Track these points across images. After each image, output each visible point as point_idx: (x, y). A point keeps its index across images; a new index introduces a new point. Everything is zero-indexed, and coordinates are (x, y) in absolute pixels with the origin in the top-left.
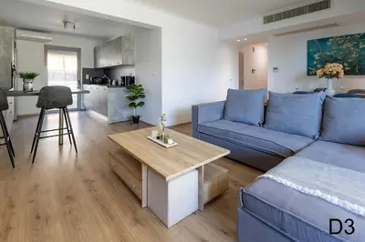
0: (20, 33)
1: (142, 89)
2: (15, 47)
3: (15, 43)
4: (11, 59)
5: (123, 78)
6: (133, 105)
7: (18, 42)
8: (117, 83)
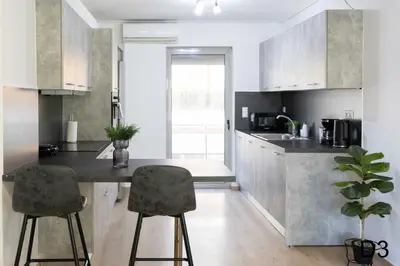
0: (131, 30)
1: (385, 166)
2: (121, 59)
3: (121, 51)
4: (110, 85)
5: (328, 125)
6: (354, 210)
7: (128, 48)
8: (311, 132)
